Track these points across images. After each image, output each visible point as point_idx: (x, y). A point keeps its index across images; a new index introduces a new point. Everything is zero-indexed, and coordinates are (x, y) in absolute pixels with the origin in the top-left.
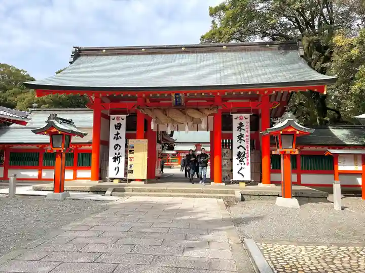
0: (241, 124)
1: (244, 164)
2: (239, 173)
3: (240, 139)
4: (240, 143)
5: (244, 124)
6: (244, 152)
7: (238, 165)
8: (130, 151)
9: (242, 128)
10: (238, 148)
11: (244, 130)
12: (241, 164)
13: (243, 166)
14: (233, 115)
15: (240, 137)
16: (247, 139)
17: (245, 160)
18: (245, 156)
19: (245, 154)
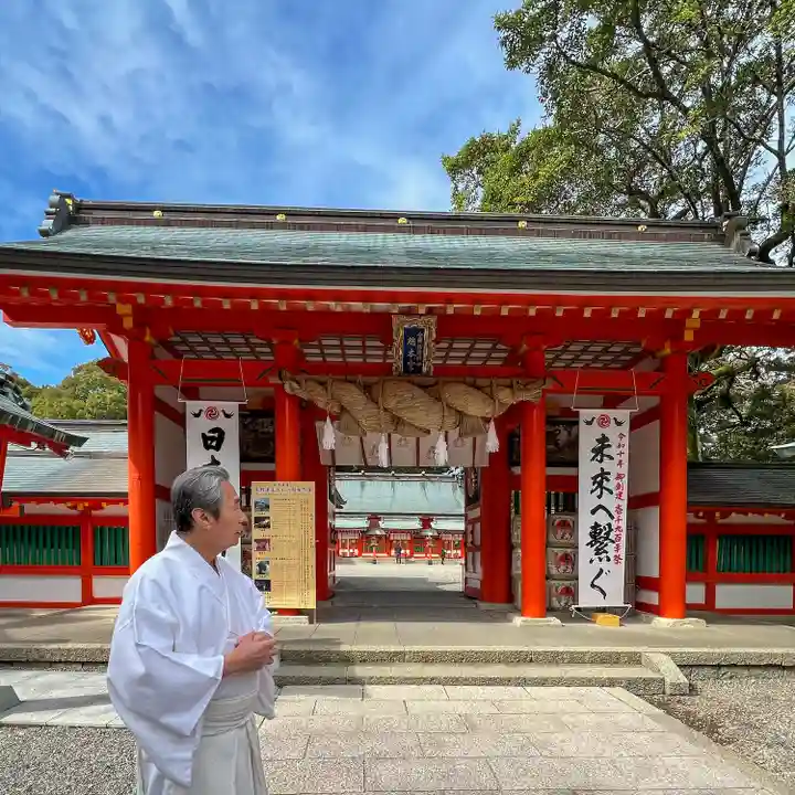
0: (603, 440)
1: (609, 560)
2: (593, 586)
3: (600, 485)
4: (599, 497)
5: (613, 439)
6: (609, 525)
7: (591, 561)
8: (258, 520)
9: (606, 451)
10: (593, 512)
11: (612, 458)
12: (600, 560)
13: (604, 565)
14: (581, 411)
15: (600, 480)
16: (618, 486)
17: (611, 548)
18: (612, 536)
19: (611, 530)
